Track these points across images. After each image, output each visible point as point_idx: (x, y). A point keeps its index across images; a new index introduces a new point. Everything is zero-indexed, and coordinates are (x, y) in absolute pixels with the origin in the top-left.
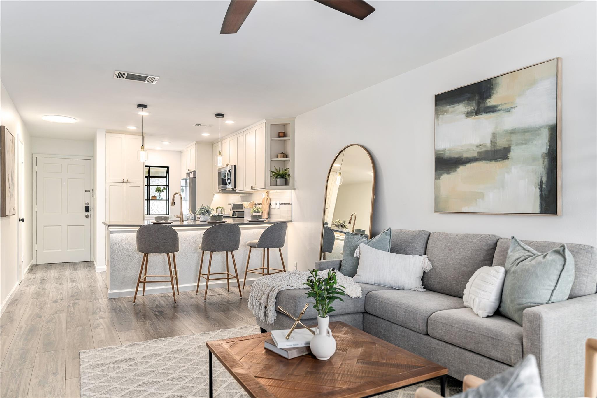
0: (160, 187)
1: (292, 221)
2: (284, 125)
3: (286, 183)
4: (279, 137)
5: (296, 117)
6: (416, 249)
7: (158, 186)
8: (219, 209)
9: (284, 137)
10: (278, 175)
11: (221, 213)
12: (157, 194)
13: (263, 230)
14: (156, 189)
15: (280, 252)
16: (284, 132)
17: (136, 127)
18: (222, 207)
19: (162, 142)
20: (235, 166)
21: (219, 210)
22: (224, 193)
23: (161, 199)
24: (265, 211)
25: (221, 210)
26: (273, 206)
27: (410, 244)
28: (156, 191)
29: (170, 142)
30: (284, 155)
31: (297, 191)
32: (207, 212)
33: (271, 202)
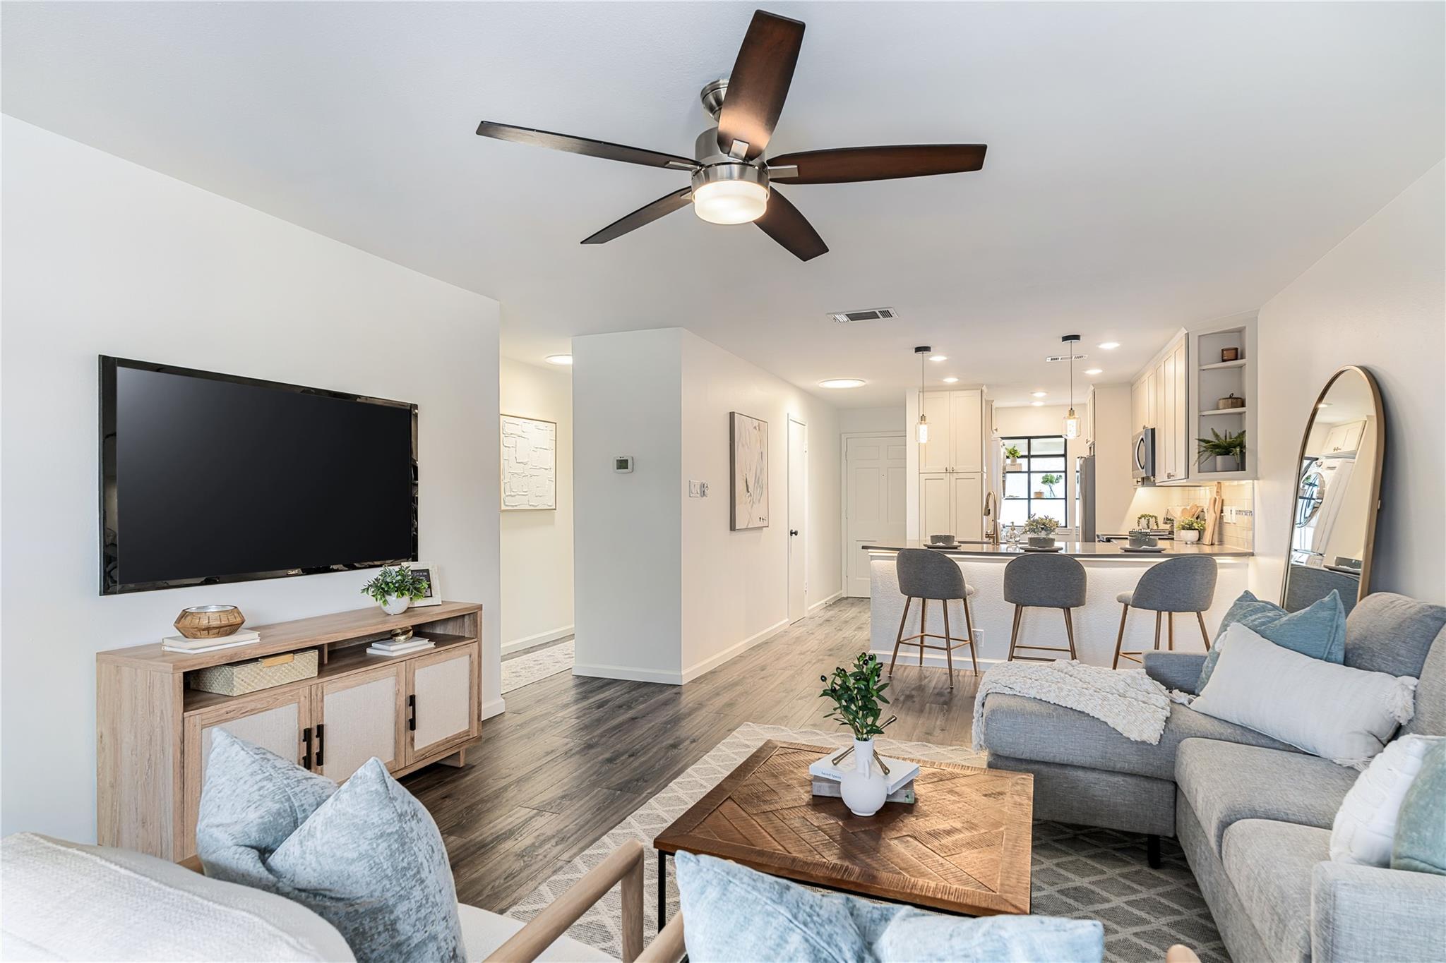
0: (1052, 474)
1: (1252, 554)
2: (1240, 331)
3: (1241, 466)
4: (1224, 361)
5: (1259, 310)
6: (1398, 655)
7: (1049, 474)
8: (1143, 519)
9: (1236, 359)
10: (1215, 446)
11: (1148, 527)
12: (1045, 489)
13: (1143, 570)
14: (1043, 478)
15: (1199, 621)
16: (1236, 349)
17: (958, 378)
18: (1151, 514)
19: (1032, 393)
20: (1153, 431)
21: (1144, 521)
22: (1148, 486)
23: (1053, 497)
24: (1209, 526)
25: (1148, 521)
26: (1228, 517)
27: (1387, 642)
28: (1044, 482)
29: (1047, 393)
30: (1235, 401)
31: (1261, 482)
32: (1042, 529)
33: (1224, 508)
